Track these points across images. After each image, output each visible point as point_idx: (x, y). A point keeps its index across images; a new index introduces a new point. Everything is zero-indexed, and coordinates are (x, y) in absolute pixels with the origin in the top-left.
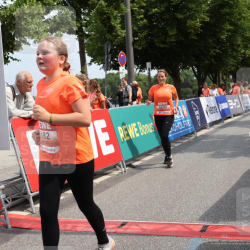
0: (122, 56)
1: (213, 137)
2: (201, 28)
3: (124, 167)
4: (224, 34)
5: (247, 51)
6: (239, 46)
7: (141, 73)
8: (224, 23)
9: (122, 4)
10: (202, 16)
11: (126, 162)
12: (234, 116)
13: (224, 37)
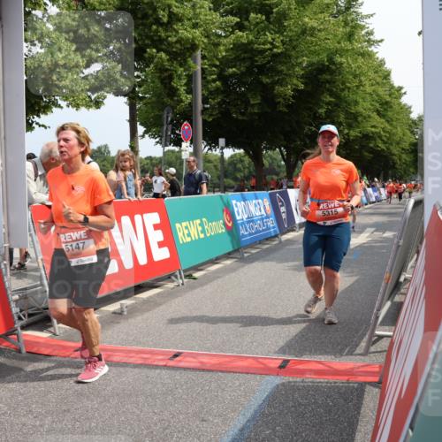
0: (186, 127)
2: (293, 97)
3: (181, 278)
4: (323, 107)
5: (351, 132)
7: (210, 152)
8: (323, 93)
9: (189, 59)
10: (295, 81)
11: (185, 271)
13: (322, 111)
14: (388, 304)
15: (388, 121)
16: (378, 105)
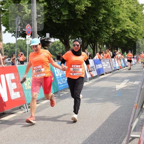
0: (28, 27)
1: (91, 88)
2: (85, 11)
3: (26, 108)
4: (101, 16)
5: (116, 29)
6: (110, 25)
8: (101, 9)
10: (86, 2)
12: (106, 73)
13: (101, 18)
14: (137, 120)
15: (136, 23)
16: (130, 14)
